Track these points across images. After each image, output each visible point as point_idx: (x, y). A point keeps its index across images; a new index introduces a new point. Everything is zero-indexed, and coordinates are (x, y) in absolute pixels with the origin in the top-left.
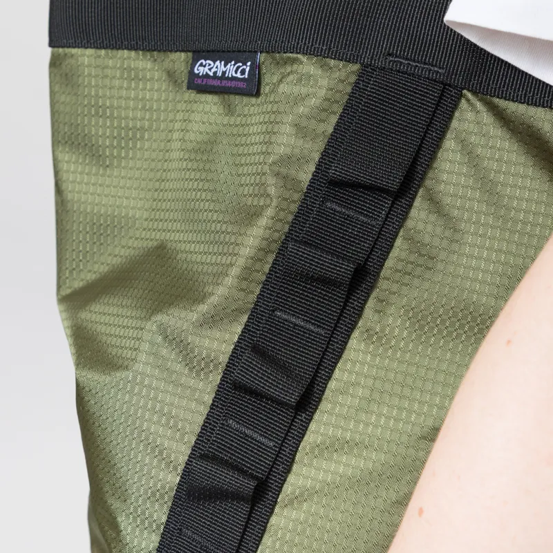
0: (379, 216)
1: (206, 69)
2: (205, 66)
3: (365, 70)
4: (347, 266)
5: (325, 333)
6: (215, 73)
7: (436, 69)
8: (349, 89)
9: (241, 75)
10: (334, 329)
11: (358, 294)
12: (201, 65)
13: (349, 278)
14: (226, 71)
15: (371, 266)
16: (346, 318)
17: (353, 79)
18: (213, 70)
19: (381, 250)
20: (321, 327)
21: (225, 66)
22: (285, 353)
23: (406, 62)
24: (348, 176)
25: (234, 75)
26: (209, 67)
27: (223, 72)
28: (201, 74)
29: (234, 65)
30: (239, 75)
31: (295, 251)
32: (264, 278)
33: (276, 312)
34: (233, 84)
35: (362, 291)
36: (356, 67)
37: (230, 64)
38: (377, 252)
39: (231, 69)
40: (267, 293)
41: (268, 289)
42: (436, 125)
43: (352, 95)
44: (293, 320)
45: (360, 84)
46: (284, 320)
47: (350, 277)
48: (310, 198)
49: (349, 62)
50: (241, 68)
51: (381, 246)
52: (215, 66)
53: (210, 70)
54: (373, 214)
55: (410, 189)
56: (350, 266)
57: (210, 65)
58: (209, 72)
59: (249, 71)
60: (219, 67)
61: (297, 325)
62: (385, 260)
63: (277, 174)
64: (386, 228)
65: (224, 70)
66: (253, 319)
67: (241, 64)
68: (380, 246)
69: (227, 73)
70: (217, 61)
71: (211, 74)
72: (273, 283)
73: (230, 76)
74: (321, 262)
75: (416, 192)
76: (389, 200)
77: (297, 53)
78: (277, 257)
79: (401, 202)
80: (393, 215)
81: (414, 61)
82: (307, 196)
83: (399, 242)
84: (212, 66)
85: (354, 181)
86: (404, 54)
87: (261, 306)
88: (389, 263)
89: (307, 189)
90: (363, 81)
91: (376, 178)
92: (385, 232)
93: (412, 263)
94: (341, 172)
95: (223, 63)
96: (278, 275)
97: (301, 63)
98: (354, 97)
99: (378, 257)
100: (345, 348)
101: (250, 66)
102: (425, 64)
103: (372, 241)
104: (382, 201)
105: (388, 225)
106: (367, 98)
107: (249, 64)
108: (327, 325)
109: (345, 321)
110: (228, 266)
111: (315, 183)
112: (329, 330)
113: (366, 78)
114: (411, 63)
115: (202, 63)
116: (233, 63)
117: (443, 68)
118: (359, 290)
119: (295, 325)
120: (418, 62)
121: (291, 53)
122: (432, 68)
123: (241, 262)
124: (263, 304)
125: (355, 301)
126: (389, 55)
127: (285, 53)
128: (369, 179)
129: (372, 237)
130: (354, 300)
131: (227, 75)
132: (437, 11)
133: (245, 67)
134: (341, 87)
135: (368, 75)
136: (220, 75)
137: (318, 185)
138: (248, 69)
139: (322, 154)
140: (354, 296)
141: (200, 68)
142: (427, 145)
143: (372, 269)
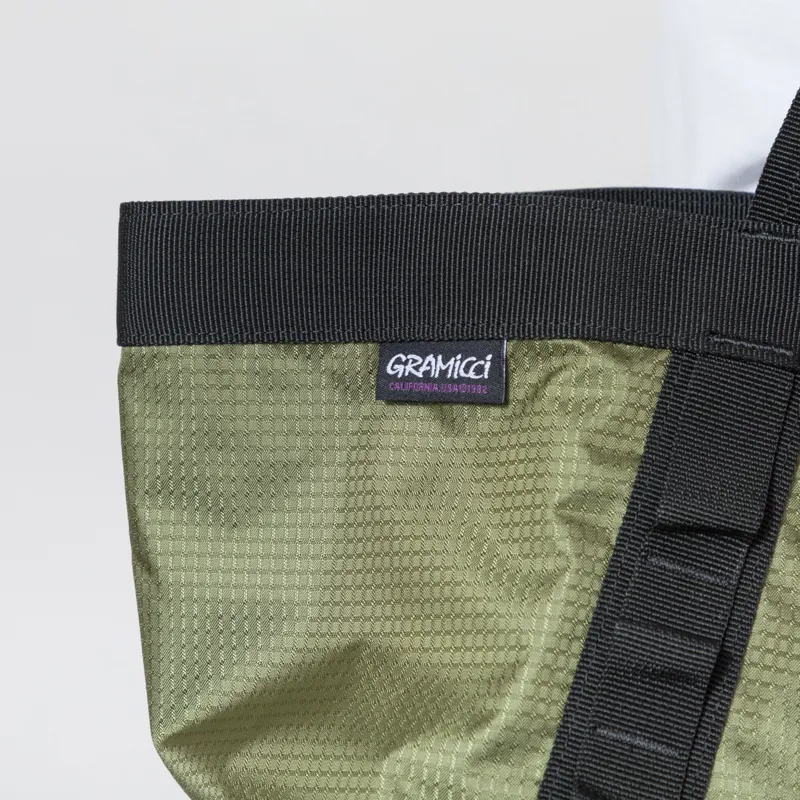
0: (731, 572)
1: (409, 368)
2: (406, 363)
3: (678, 359)
4: (707, 651)
5: (680, 754)
6: (427, 373)
7: (782, 351)
8: (658, 388)
9: (477, 374)
10: (693, 748)
11: (719, 691)
12: (398, 361)
13: (710, 669)
14: (448, 368)
15: (731, 648)
16: (707, 729)
17: (661, 371)
18: (422, 369)
19: (741, 622)
20: (671, 745)
21: (445, 361)
22: (624, 791)
23: (738, 343)
24: (685, 516)
25: (463, 374)
26: (415, 365)
27: (441, 370)
28: (400, 376)
29: (462, 360)
30: (471, 375)
31: (626, 635)
32: (571, 679)
33: (598, 730)
34: (463, 389)
35: (724, 686)
36: (665, 355)
37: (453, 359)
38: (736, 627)
39: (457, 367)
40: (581, 702)
41: (580, 696)
42: (790, 432)
43: (663, 396)
44: (628, 739)
45: (674, 379)
46: (614, 741)
47: (712, 666)
48: (625, 552)
49: (653, 347)
50: (476, 364)
51: (740, 616)
52: (426, 362)
53: (417, 368)
54: (723, 569)
55: (769, 529)
56: (711, 652)
57: (414, 361)
58: (414, 372)
59: (491, 368)
60: (433, 364)
61: (636, 747)
62: (748, 636)
63: (569, 521)
64: (743, 589)
65: (444, 368)
66: (563, 744)
67: (474, 359)
68: (738, 616)
69: (450, 371)
70: (427, 354)
71: (420, 375)
72: (588, 686)
73: (456, 377)
74: (668, 649)
75: (777, 533)
76: (744, 547)
77: (573, 338)
78: (587, 645)
79: (759, 549)
80: (750, 569)
81: (748, 341)
82: (619, 551)
83: (763, 608)
84: (419, 363)
85: (695, 523)
86: (732, 332)
87: (572, 723)
88: (755, 640)
89: (618, 539)
90: (677, 374)
91: (727, 517)
92: (742, 595)
93: (786, 638)
94: (674, 512)
95: (440, 357)
96: (593, 673)
97: (580, 352)
98: (668, 399)
99: (738, 633)
100: (711, 775)
101: (491, 361)
102: (765, 344)
103: (727, 610)
104: (733, 549)
105: (746, 584)
106: (689, 400)
107: (489, 357)
108: (681, 742)
109: (705, 734)
110: (514, 666)
111: (629, 531)
112: (684, 749)
113: (682, 370)
114: (745, 344)
115: (399, 359)
116: (459, 357)
117: (791, 349)
118: (720, 685)
119: (632, 746)
120: (755, 342)
121: (561, 338)
122: (776, 350)
123: (535, 658)
124: (577, 719)
125: (716, 702)
126: (713, 334)
127: (551, 339)
128: (716, 519)
129: (726, 604)
130: (714, 701)
131: (449, 376)
132: (772, 267)
133: (482, 362)
134: (647, 385)
135: (683, 366)
136: (437, 376)
137: (634, 532)
138: (488, 366)
139: (635, 487)
140: (714, 695)
141: (396, 366)
142: (782, 462)
143: (733, 651)
